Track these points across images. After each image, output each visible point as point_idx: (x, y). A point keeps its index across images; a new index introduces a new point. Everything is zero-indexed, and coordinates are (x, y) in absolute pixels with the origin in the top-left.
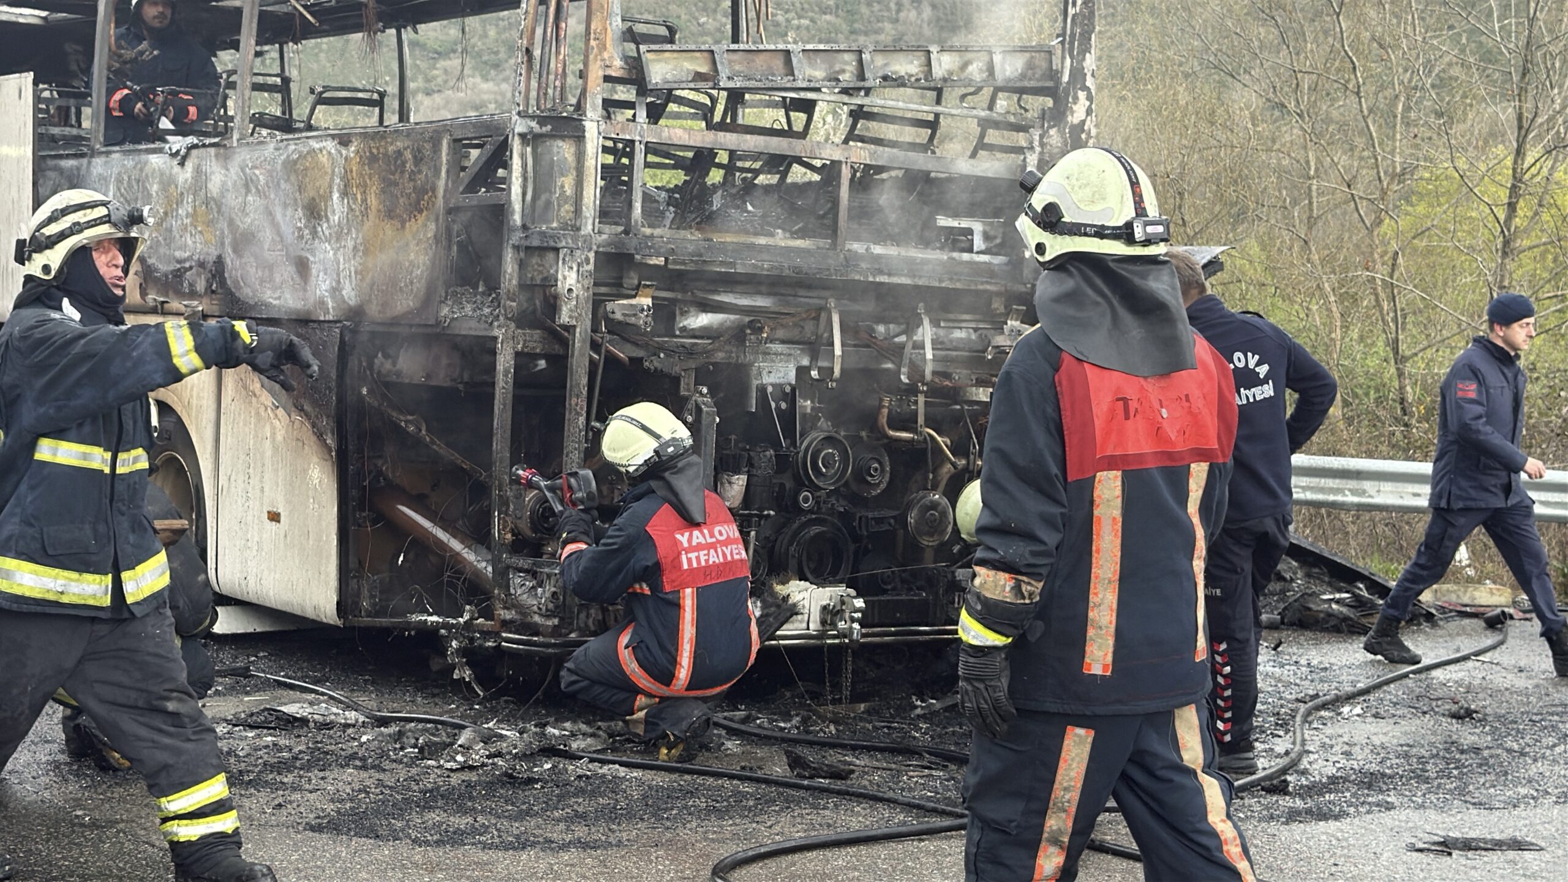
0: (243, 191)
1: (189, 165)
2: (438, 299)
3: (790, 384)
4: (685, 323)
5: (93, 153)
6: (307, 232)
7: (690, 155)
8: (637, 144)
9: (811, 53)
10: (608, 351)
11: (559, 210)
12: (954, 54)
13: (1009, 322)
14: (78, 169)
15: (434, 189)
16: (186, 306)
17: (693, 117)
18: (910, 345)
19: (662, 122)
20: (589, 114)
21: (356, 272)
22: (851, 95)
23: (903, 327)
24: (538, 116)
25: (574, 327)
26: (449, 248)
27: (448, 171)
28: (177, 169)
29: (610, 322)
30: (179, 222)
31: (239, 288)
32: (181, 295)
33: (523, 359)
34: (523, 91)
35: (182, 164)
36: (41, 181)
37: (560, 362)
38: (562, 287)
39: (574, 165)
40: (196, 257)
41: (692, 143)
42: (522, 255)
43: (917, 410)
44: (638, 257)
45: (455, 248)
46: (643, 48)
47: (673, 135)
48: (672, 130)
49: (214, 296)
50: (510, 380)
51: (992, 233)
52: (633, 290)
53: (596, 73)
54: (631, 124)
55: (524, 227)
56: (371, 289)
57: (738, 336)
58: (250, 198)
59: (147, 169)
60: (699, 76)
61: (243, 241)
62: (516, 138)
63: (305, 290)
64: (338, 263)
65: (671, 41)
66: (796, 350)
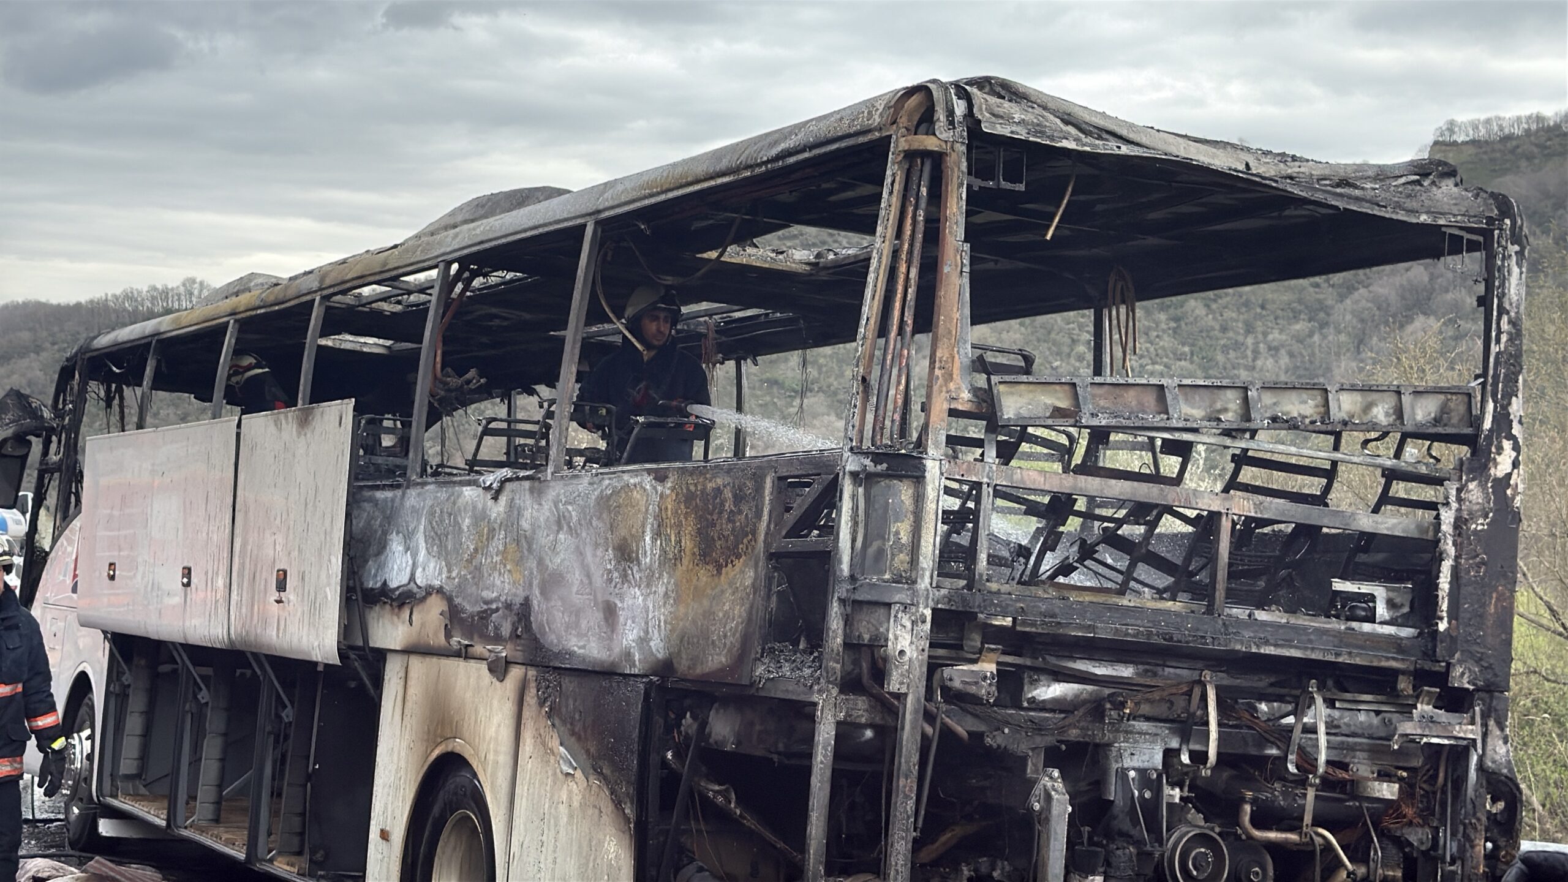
0: (555, 528)
1: (503, 499)
2: (753, 656)
3: (1156, 770)
4: (1035, 693)
5: (410, 485)
6: (616, 574)
7: (1046, 500)
8: (985, 486)
9: (1188, 390)
10: (943, 724)
11: (893, 559)
12: (1355, 393)
13: (1419, 706)
14: (393, 500)
15: (754, 532)
16: (490, 651)
17: (1048, 458)
18: (1299, 728)
19: (1014, 463)
20: (931, 451)
21: (665, 622)
22: (1234, 437)
23: (1290, 707)
24: (872, 453)
25: (906, 695)
26: (769, 597)
27: (770, 512)
28: (490, 503)
29: (946, 691)
30: (489, 560)
31: (544, 634)
32: (487, 639)
33: (845, 730)
34: (857, 424)
35: (495, 498)
36: (355, 513)
37: (888, 733)
38: (893, 648)
39: (911, 508)
40: (503, 599)
41: (1047, 488)
42: (849, 609)
43: (1304, 805)
44: (981, 616)
45: (774, 598)
46: (995, 379)
47: (1026, 478)
48: (1025, 473)
49: (518, 641)
50: (830, 754)
51: (1398, 600)
52: (974, 653)
53: (940, 406)
54: (978, 464)
55: (853, 578)
56: (681, 641)
57: (1095, 709)
58: (561, 536)
59: (460, 502)
60: (1058, 412)
61: (552, 582)
62: (847, 477)
63: (611, 639)
64: (647, 612)
65: (1027, 371)
66: (1163, 729)
